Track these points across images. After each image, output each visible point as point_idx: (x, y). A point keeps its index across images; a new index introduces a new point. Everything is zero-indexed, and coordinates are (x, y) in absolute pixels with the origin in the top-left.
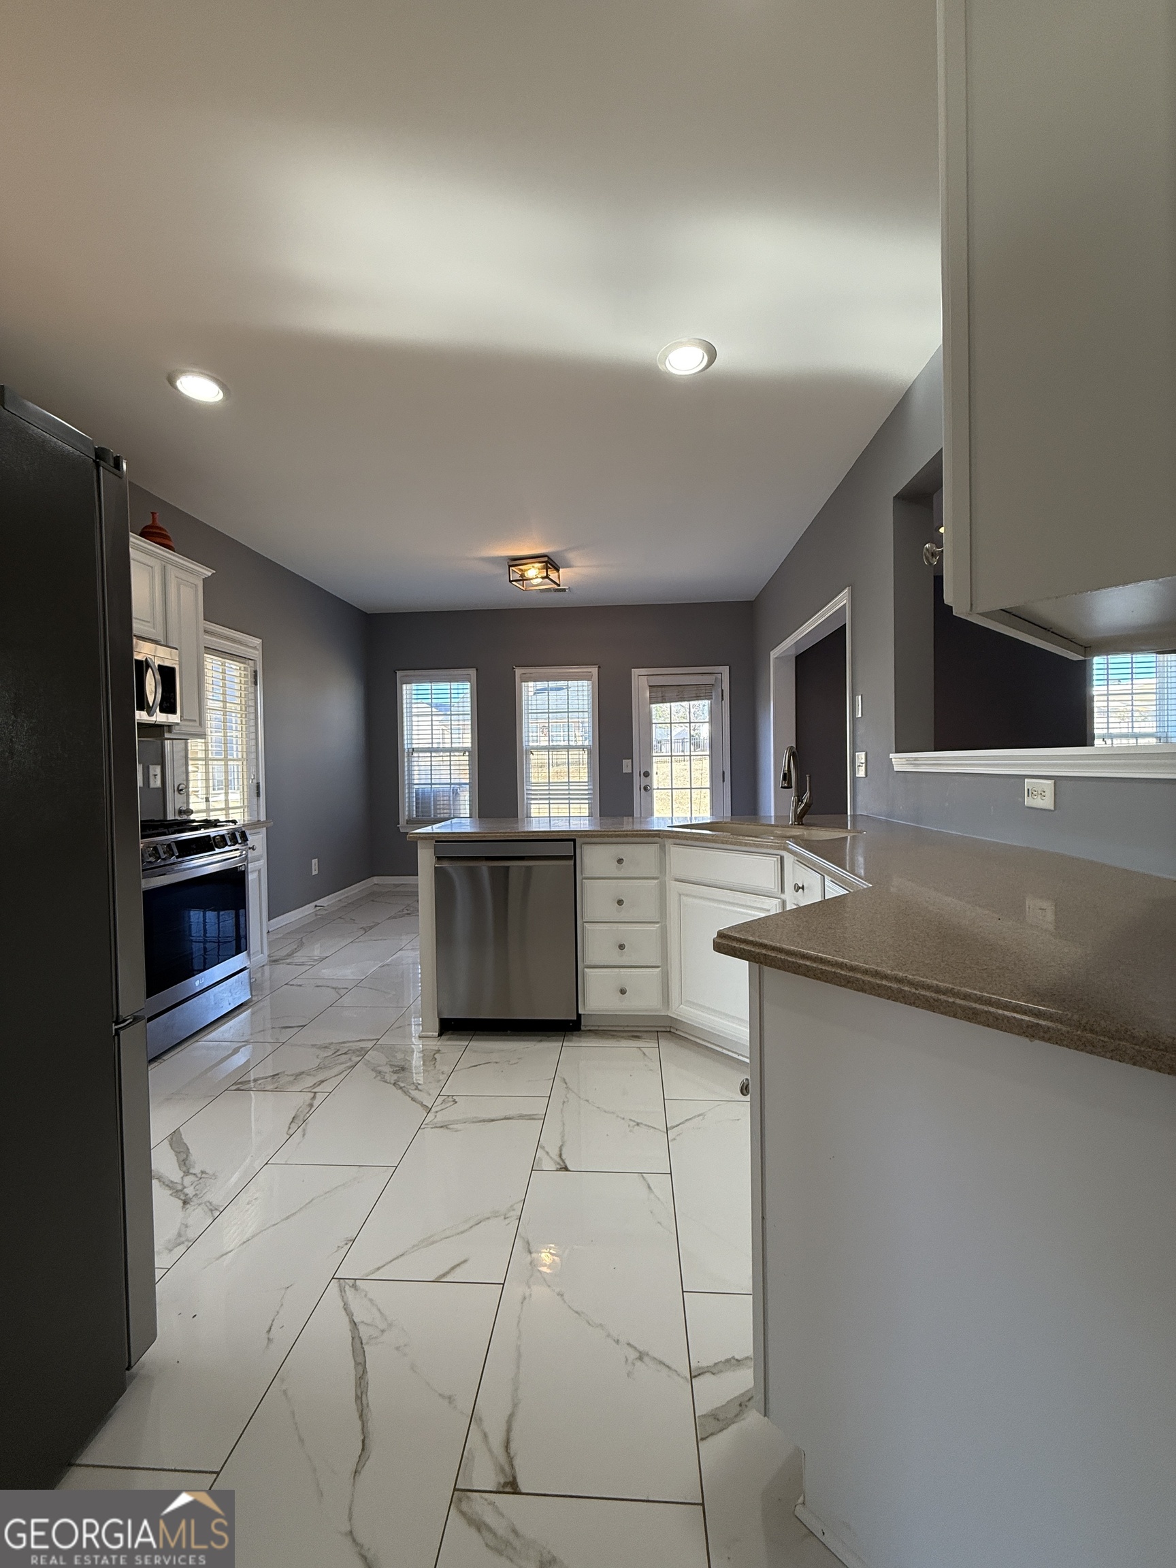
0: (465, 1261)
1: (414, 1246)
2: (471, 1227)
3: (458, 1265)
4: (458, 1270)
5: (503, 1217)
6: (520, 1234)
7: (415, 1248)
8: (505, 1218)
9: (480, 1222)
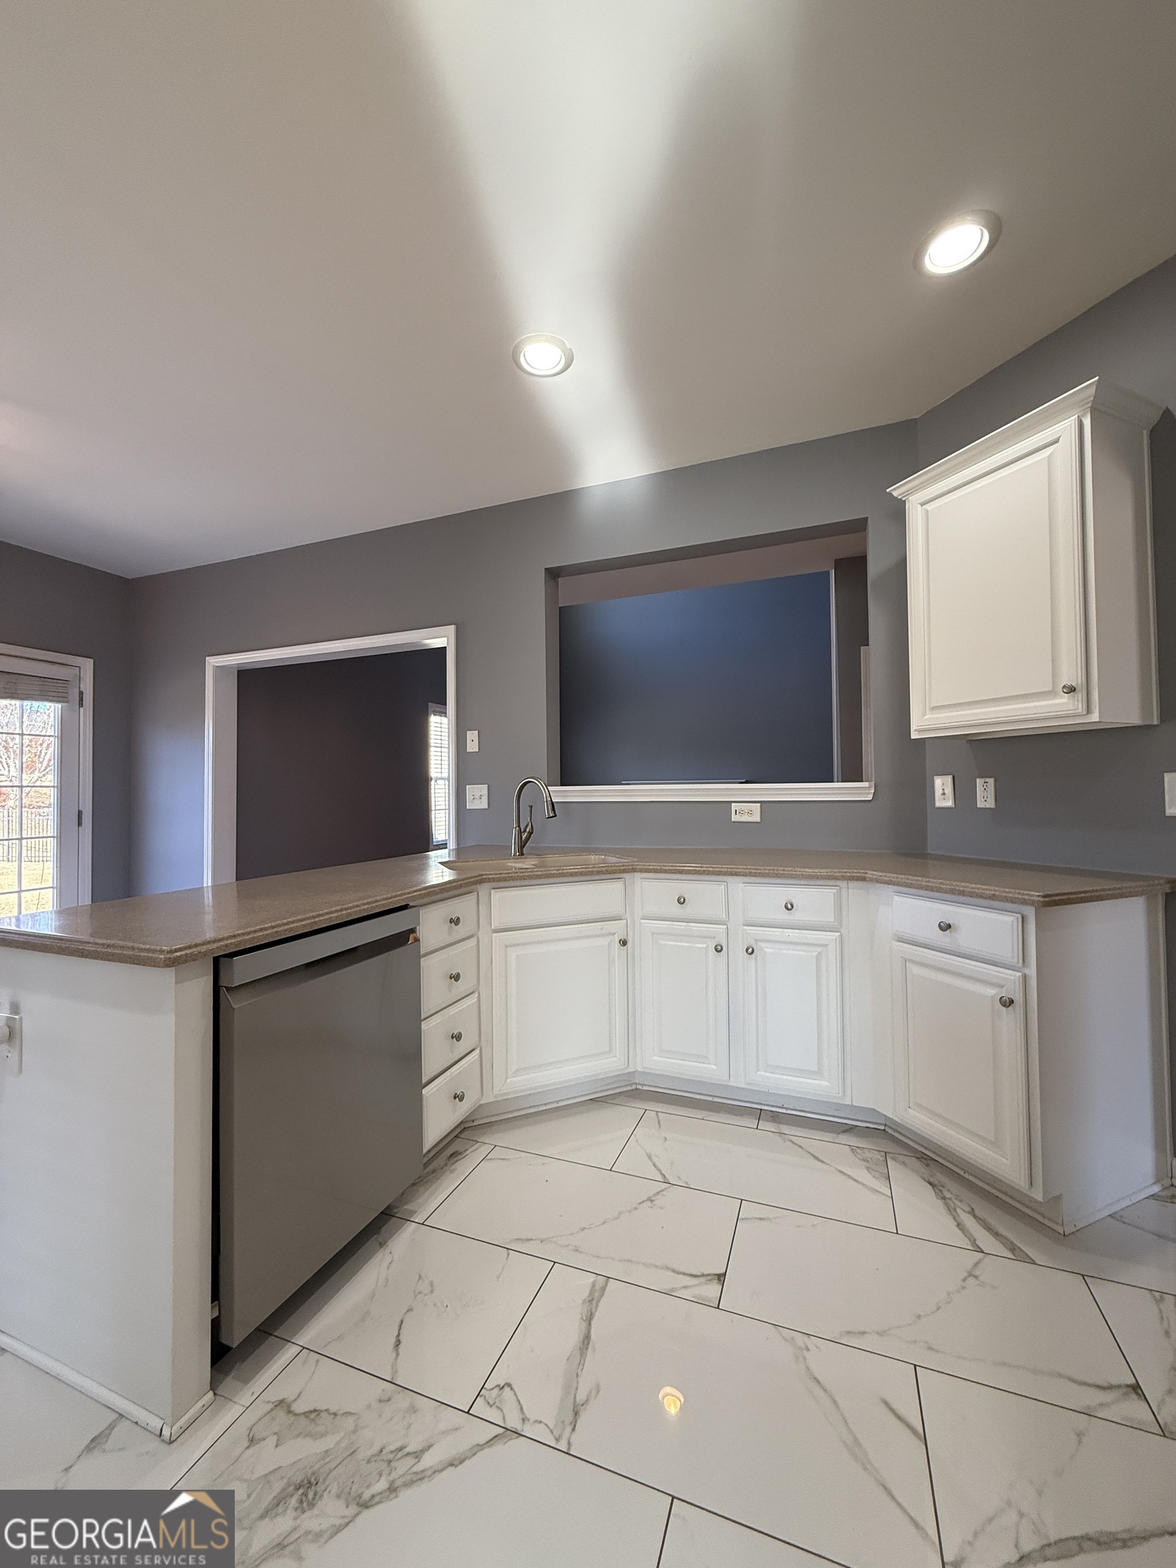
0: (886, 1403)
1: (865, 1469)
2: (825, 1390)
3: (893, 1412)
4: (902, 1411)
5: (805, 1353)
6: (835, 1338)
7: (868, 1466)
8: (808, 1350)
9: (815, 1379)
